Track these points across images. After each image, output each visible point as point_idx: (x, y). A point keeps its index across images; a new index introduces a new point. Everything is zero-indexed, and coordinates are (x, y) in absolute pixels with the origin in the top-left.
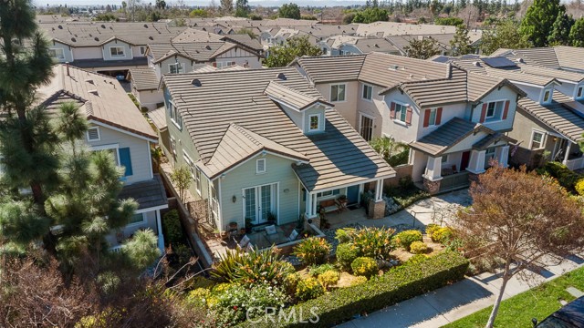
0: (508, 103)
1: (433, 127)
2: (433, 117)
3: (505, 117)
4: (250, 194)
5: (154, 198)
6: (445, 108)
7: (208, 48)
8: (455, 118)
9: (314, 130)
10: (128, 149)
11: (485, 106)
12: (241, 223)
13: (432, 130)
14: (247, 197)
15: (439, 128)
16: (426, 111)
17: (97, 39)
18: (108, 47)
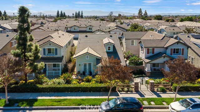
0: (183, 49)
1: (151, 54)
2: (151, 51)
3: (183, 54)
4: (85, 65)
5: (59, 61)
6: (155, 49)
7: (109, 28)
8: (160, 52)
9: (109, 51)
10: (57, 49)
11: (172, 49)
12: (82, 72)
13: (151, 55)
14: (84, 66)
15: (154, 55)
16: (148, 49)
17: (86, 25)
18: (88, 28)
